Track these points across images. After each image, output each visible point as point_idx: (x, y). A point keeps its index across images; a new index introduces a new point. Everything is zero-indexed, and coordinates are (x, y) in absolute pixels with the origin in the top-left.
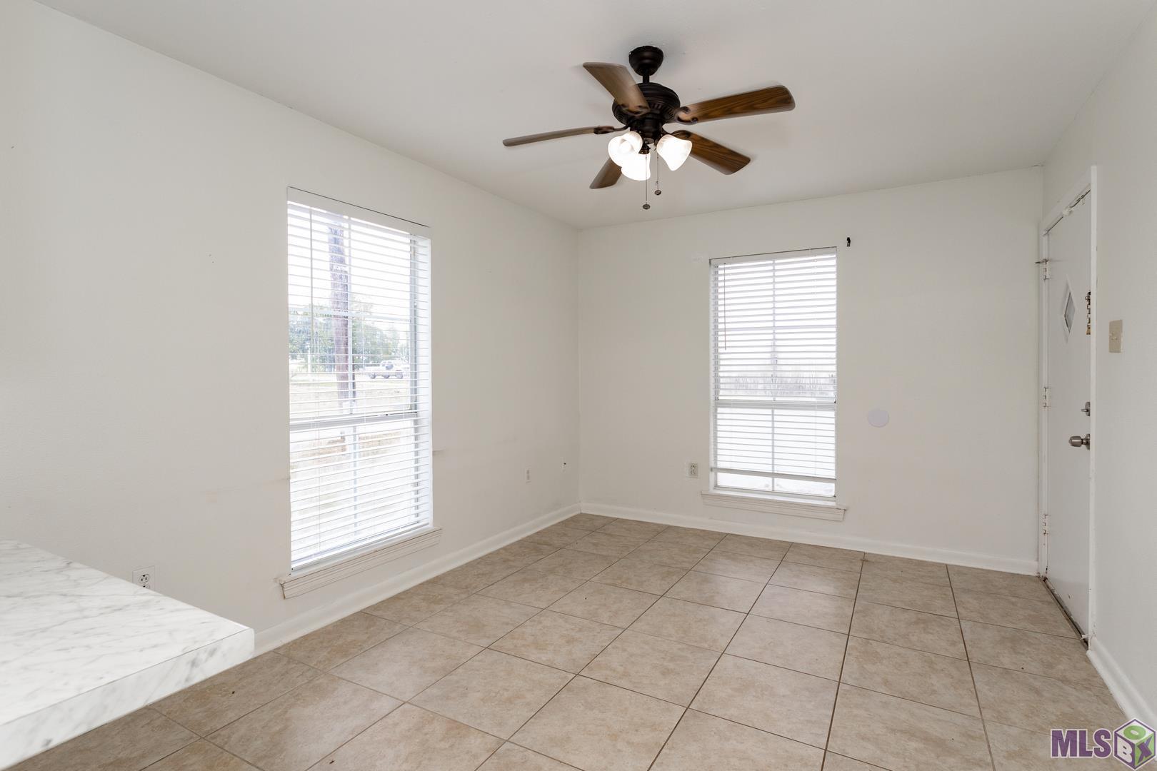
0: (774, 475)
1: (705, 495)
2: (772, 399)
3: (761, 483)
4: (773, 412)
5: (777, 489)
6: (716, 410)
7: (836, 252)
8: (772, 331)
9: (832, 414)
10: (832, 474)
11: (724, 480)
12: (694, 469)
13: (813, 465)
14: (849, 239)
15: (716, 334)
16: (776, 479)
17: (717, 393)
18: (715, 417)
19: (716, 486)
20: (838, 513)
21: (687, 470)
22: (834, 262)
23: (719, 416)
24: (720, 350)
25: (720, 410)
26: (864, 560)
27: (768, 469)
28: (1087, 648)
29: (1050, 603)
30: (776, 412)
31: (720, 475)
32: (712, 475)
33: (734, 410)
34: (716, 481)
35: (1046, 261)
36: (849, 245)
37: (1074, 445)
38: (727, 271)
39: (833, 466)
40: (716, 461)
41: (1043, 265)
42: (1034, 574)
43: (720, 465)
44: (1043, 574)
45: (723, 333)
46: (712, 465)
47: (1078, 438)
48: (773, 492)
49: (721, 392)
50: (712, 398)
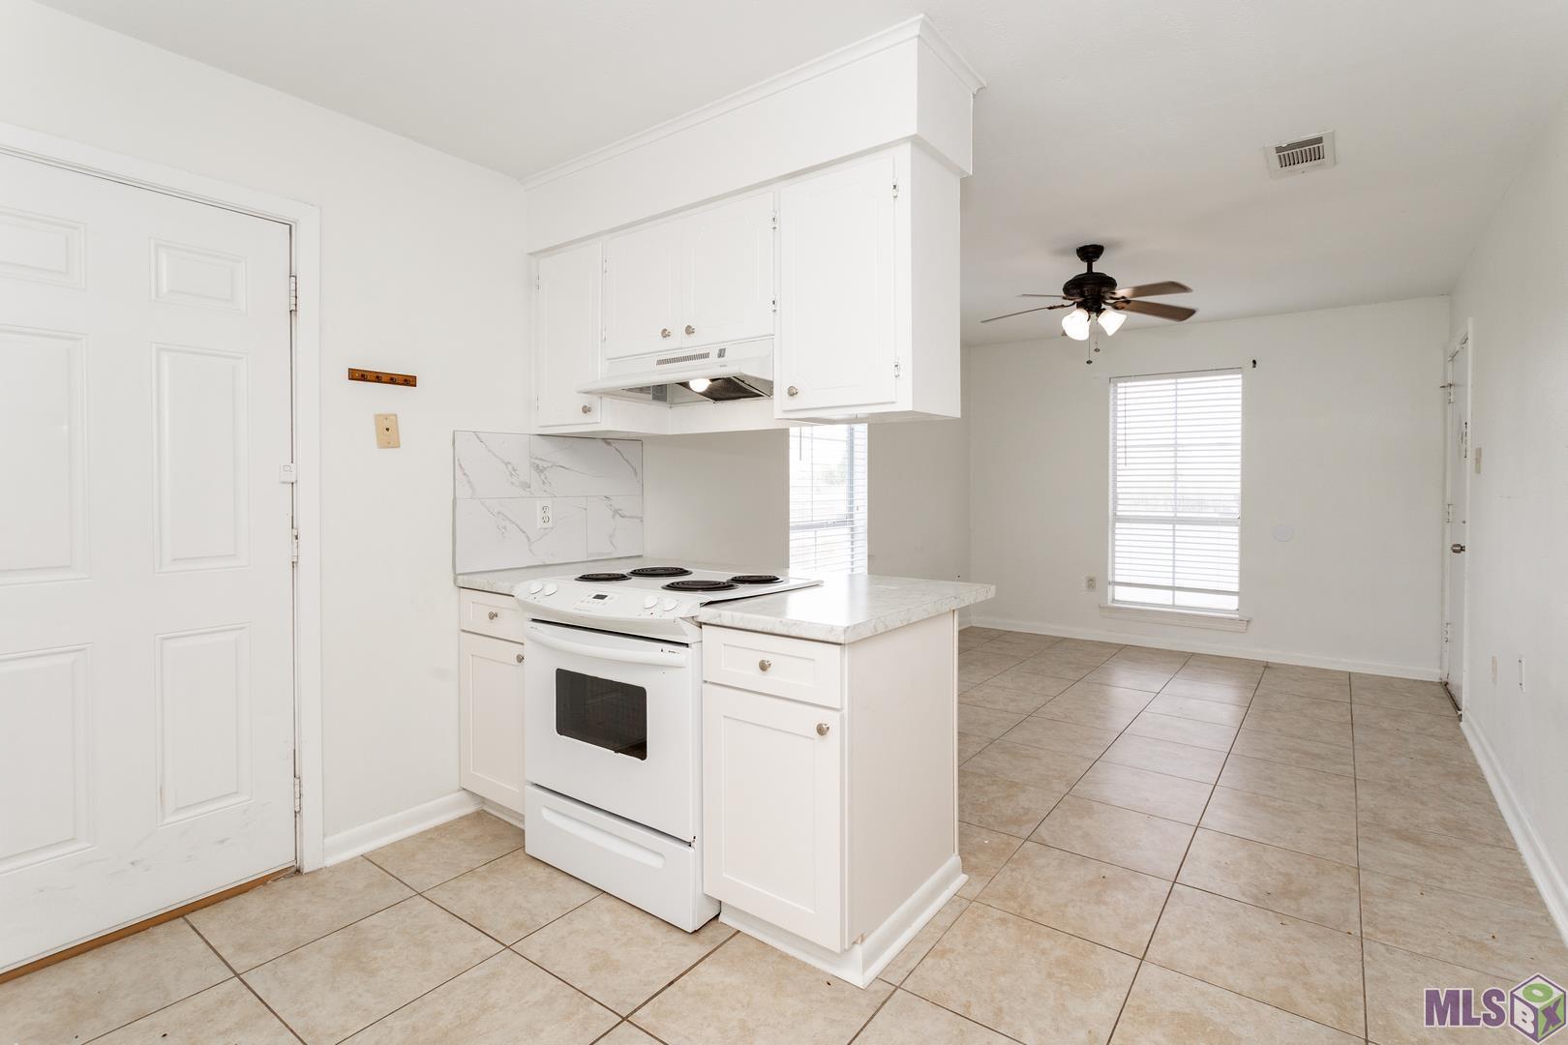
0: (1174, 588)
1: (1102, 608)
2: (1172, 515)
3: (1162, 598)
4: (1174, 527)
5: (1177, 603)
6: (1114, 525)
7: (1242, 373)
8: (1172, 449)
9: (1236, 529)
10: (1235, 588)
11: (1122, 594)
12: (1091, 583)
13: (1215, 578)
14: (1254, 362)
15: (1115, 451)
16: (1176, 592)
17: (1115, 509)
18: (1113, 532)
19: (1114, 600)
20: (1242, 623)
21: (1084, 585)
22: (1240, 382)
23: (1117, 531)
24: (1119, 467)
25: (1118, 525)
26: (1265, 667)
27: (1169, 583)
28: (1461, 721)
29: (1443, 698)
30: (1177, 527)
31: (1117, 588)
32: (1110, 588)
33: (1134, 525)
34: (1113, 595)
35: (1451, 385)
36: (1254, 367)
37: (1455, 551)
38: (1128, 390)
39: (1237, 580)
40: (1113, 575)
41: (1448, 389)
42: (1437, 680)
43: (1118, 579)
44: (1445, 679)
45: (1124, 450)
46: (1110, 579)
47: (1459, 545)
48: (1174, 606)
49: (1119, 508)
50: (1111, 513)
